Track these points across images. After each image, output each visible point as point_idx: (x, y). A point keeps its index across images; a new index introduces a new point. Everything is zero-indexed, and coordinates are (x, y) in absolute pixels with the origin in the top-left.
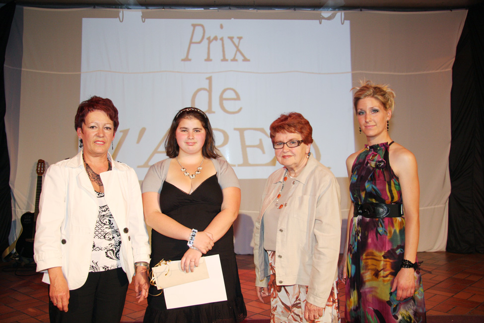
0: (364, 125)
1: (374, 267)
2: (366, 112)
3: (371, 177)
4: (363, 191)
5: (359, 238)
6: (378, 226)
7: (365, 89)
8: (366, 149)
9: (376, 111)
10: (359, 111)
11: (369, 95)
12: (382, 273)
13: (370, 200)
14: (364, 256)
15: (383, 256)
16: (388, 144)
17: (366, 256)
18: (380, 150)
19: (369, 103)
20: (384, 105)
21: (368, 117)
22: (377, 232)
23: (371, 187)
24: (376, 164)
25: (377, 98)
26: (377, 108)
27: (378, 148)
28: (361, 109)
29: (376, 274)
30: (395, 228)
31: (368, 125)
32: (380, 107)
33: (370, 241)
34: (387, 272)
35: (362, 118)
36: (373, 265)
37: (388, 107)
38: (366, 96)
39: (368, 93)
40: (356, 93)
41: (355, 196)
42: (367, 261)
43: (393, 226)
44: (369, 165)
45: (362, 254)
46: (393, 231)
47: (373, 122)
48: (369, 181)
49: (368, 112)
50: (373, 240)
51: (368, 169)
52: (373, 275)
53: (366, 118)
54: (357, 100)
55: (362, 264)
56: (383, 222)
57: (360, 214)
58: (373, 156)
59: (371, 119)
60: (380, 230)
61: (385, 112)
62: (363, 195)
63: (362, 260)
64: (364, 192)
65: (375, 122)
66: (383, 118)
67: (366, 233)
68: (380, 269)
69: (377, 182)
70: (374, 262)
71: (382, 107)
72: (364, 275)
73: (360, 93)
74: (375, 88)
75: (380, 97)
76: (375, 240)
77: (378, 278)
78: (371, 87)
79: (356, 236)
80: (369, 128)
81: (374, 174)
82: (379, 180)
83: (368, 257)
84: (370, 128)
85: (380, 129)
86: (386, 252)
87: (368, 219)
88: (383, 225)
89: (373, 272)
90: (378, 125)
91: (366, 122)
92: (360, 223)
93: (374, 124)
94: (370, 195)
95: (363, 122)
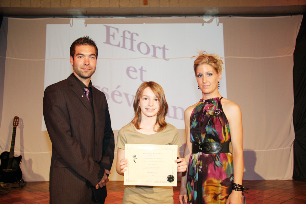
0: (202, 84)
1: (213, 192)
2: (203, 75)
3: (210, 122)
4: (203, 133)
5: (200, 170)
6: (216, 160)
7: (202, 58)
8: (202, 102)
9: (210, 74)
10: (198, 74)
11: (206, 63)
12: (220, 197)
13: (209, 140)
14: (205, 184)
15: (220, 183)
16: (220, 98)
17: (207, 183)
18: (214, 103)
19: (205, 68)
20: (217, 70)
21: (205, 79)
22: (215, 164)
23: (211, 130)
24: (214, 112)
25: (211, 65)
26: (211, 72)
27: (213, 102)
28: (199, 73)
29: (215, 197)
30: (228, 162)
31: (205, 85)
32: (213, 72)
33: (209, 172)
34: (223, 197)
35: (200, 79)
36: (212, 190)
37: (219, 71)
38: (203, 63)
39: (204, 60)
40: (195, 61)
41: (196, 137)
42: (208, 187)
43: (227, 160)
44: (207, 113)
45: (203, 182)
46: (227, 164)
47: (208, 82)
48: (209, 126)
49: (204, 75)
50: (212, 170)
51: (207, 117)
52: (213, 198)
53: (203, 80)
54: (196, 66)
55: (204, 190)
56: (220, 157)
57: (200, 151)
58: (210, 107)
59: (207, 80)
60: (218, 163)
61: (217, 75)
62: (203, 136)
63: (203, 187)
64: (205, 134)
65: (210, 83)
66: (216, 80)
67: (206, 166)
68: (218, 193)
69: (216, 126)
70: (214, 188)
71: (215, 72)
72: (205, 198)
73: (199, 61)
74: (210, 57)
75: (213, 64)
76: (214, 171)
77: (216, 200)
78: (207, 56)
79: (197, 168)
80: (205, 87)
81: (212, 121)
82: (217, 124)
83: (209, 184)
84: (207, 87)
85: (214, 88)
86: (222, 180)
87: (207, 155)
88: (219, 159)
89: (213, 196)
90: (212, 85)
91: (203, 83)
92: (200, 158)
93: (209, 84)
94: (209, 136)
95: (201, 82)
